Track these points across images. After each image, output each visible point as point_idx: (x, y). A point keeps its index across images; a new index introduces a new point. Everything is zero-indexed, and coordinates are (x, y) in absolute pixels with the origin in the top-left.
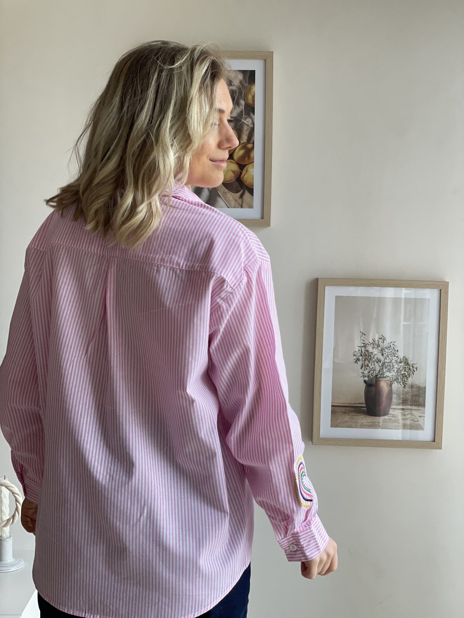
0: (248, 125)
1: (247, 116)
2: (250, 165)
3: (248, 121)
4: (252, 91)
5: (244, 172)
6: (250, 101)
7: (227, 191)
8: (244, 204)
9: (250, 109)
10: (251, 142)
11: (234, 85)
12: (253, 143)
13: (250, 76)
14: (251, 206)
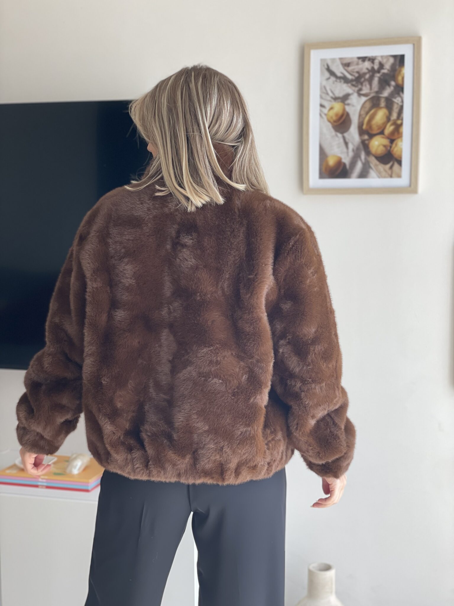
0: (398, 104)
1: (396, 95)
2: (399, 140)
3: (397, 100)
4: (402, 73)
5: (394, 145)
6: (400, 82)
7: (378, 163)
8: (393, 175)
9: (400, 89)
10: (401, 118)
11: (386, 69)
12: (402, 120)
13: (400, 60)
14: (399, 176)
